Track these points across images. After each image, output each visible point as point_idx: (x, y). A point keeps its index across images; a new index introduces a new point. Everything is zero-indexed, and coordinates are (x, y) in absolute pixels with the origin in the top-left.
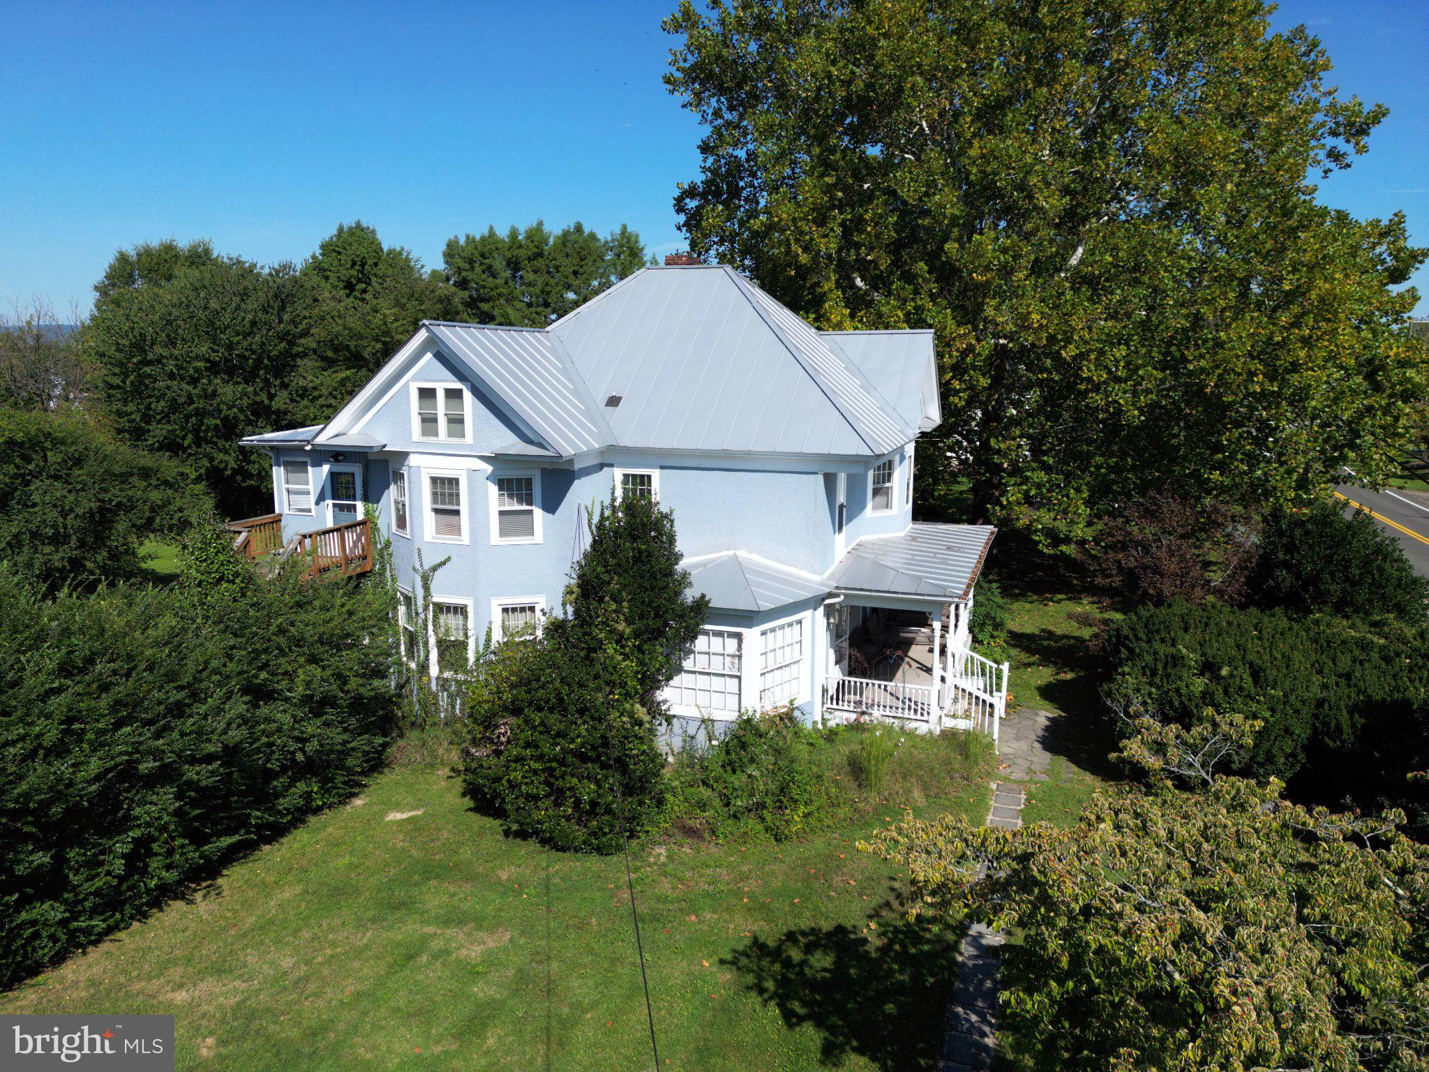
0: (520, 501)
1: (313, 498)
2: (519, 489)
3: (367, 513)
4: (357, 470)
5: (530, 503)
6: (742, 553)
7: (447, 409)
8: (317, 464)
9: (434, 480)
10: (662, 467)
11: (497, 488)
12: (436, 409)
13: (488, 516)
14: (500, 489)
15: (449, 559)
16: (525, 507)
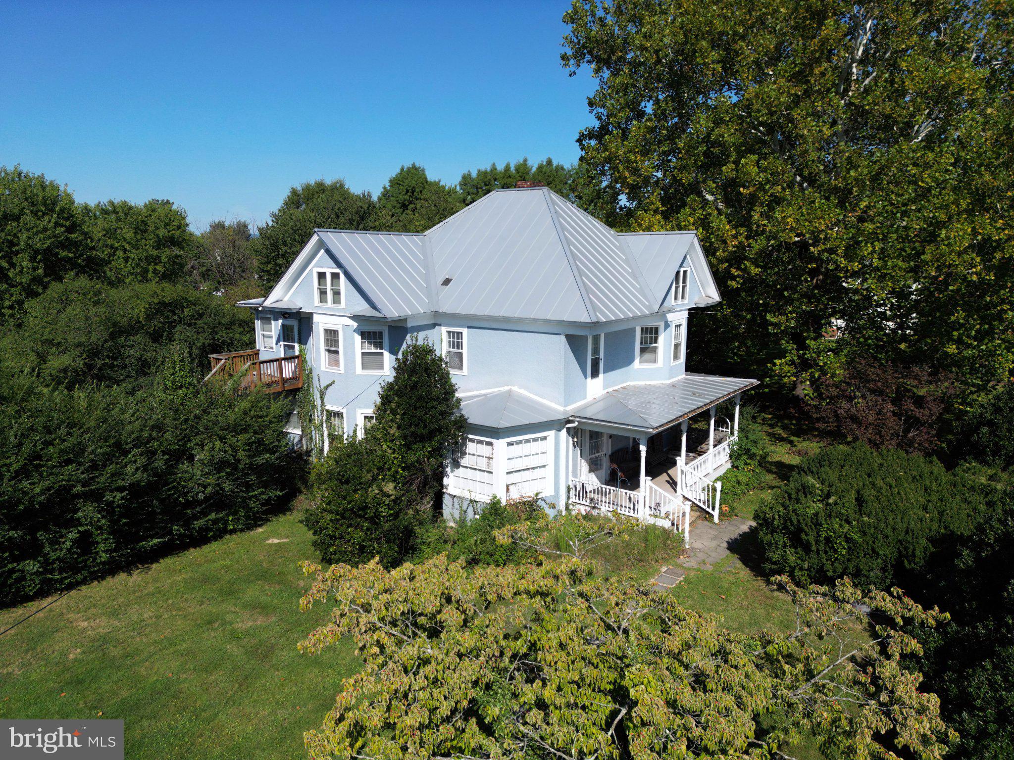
0: (376, 346)
1: (274, 340)
2: (375, 338)
3: (300, 351)
4: (294, 323)
5: (381, 348)
6: (515, 389)
7: (332, 285)
8: (276, 320)
9: (326, 331)
10: (469, 327)
11: (360, 337)
12: (326, 285)
13: (354, 355)
14: (362, 338)
15: (333, 382)
16: (378, 351)
